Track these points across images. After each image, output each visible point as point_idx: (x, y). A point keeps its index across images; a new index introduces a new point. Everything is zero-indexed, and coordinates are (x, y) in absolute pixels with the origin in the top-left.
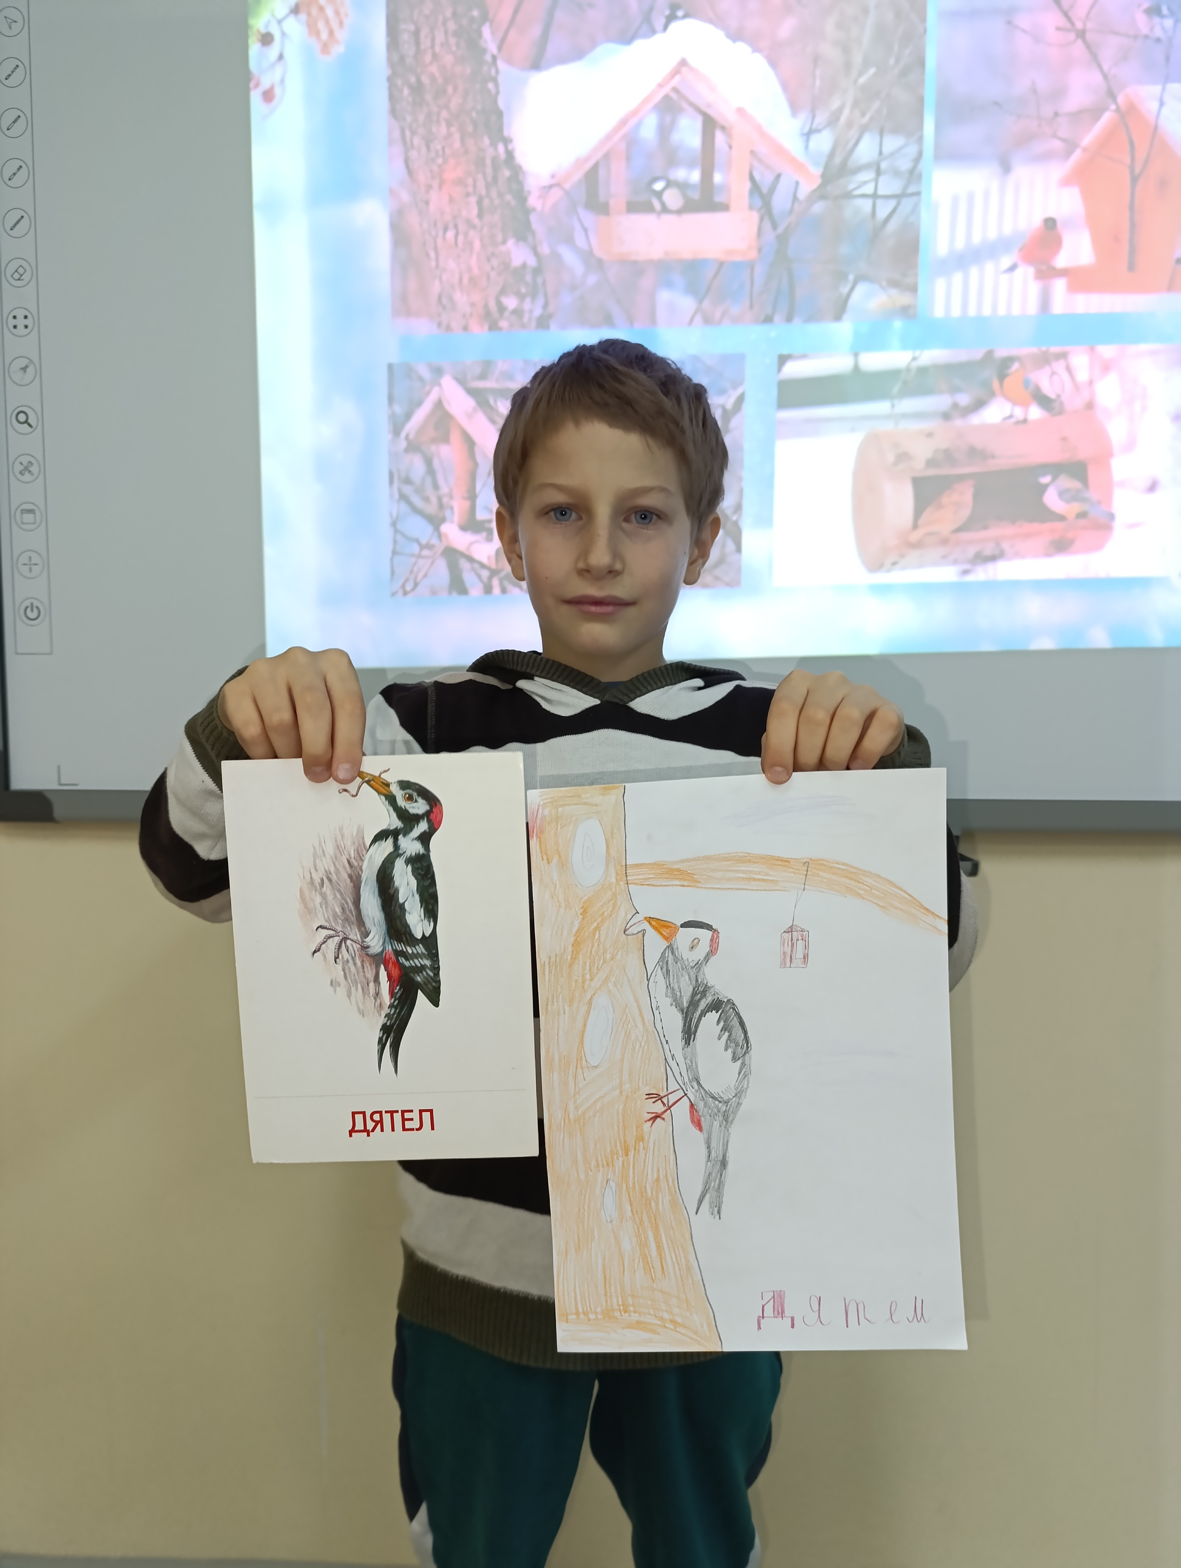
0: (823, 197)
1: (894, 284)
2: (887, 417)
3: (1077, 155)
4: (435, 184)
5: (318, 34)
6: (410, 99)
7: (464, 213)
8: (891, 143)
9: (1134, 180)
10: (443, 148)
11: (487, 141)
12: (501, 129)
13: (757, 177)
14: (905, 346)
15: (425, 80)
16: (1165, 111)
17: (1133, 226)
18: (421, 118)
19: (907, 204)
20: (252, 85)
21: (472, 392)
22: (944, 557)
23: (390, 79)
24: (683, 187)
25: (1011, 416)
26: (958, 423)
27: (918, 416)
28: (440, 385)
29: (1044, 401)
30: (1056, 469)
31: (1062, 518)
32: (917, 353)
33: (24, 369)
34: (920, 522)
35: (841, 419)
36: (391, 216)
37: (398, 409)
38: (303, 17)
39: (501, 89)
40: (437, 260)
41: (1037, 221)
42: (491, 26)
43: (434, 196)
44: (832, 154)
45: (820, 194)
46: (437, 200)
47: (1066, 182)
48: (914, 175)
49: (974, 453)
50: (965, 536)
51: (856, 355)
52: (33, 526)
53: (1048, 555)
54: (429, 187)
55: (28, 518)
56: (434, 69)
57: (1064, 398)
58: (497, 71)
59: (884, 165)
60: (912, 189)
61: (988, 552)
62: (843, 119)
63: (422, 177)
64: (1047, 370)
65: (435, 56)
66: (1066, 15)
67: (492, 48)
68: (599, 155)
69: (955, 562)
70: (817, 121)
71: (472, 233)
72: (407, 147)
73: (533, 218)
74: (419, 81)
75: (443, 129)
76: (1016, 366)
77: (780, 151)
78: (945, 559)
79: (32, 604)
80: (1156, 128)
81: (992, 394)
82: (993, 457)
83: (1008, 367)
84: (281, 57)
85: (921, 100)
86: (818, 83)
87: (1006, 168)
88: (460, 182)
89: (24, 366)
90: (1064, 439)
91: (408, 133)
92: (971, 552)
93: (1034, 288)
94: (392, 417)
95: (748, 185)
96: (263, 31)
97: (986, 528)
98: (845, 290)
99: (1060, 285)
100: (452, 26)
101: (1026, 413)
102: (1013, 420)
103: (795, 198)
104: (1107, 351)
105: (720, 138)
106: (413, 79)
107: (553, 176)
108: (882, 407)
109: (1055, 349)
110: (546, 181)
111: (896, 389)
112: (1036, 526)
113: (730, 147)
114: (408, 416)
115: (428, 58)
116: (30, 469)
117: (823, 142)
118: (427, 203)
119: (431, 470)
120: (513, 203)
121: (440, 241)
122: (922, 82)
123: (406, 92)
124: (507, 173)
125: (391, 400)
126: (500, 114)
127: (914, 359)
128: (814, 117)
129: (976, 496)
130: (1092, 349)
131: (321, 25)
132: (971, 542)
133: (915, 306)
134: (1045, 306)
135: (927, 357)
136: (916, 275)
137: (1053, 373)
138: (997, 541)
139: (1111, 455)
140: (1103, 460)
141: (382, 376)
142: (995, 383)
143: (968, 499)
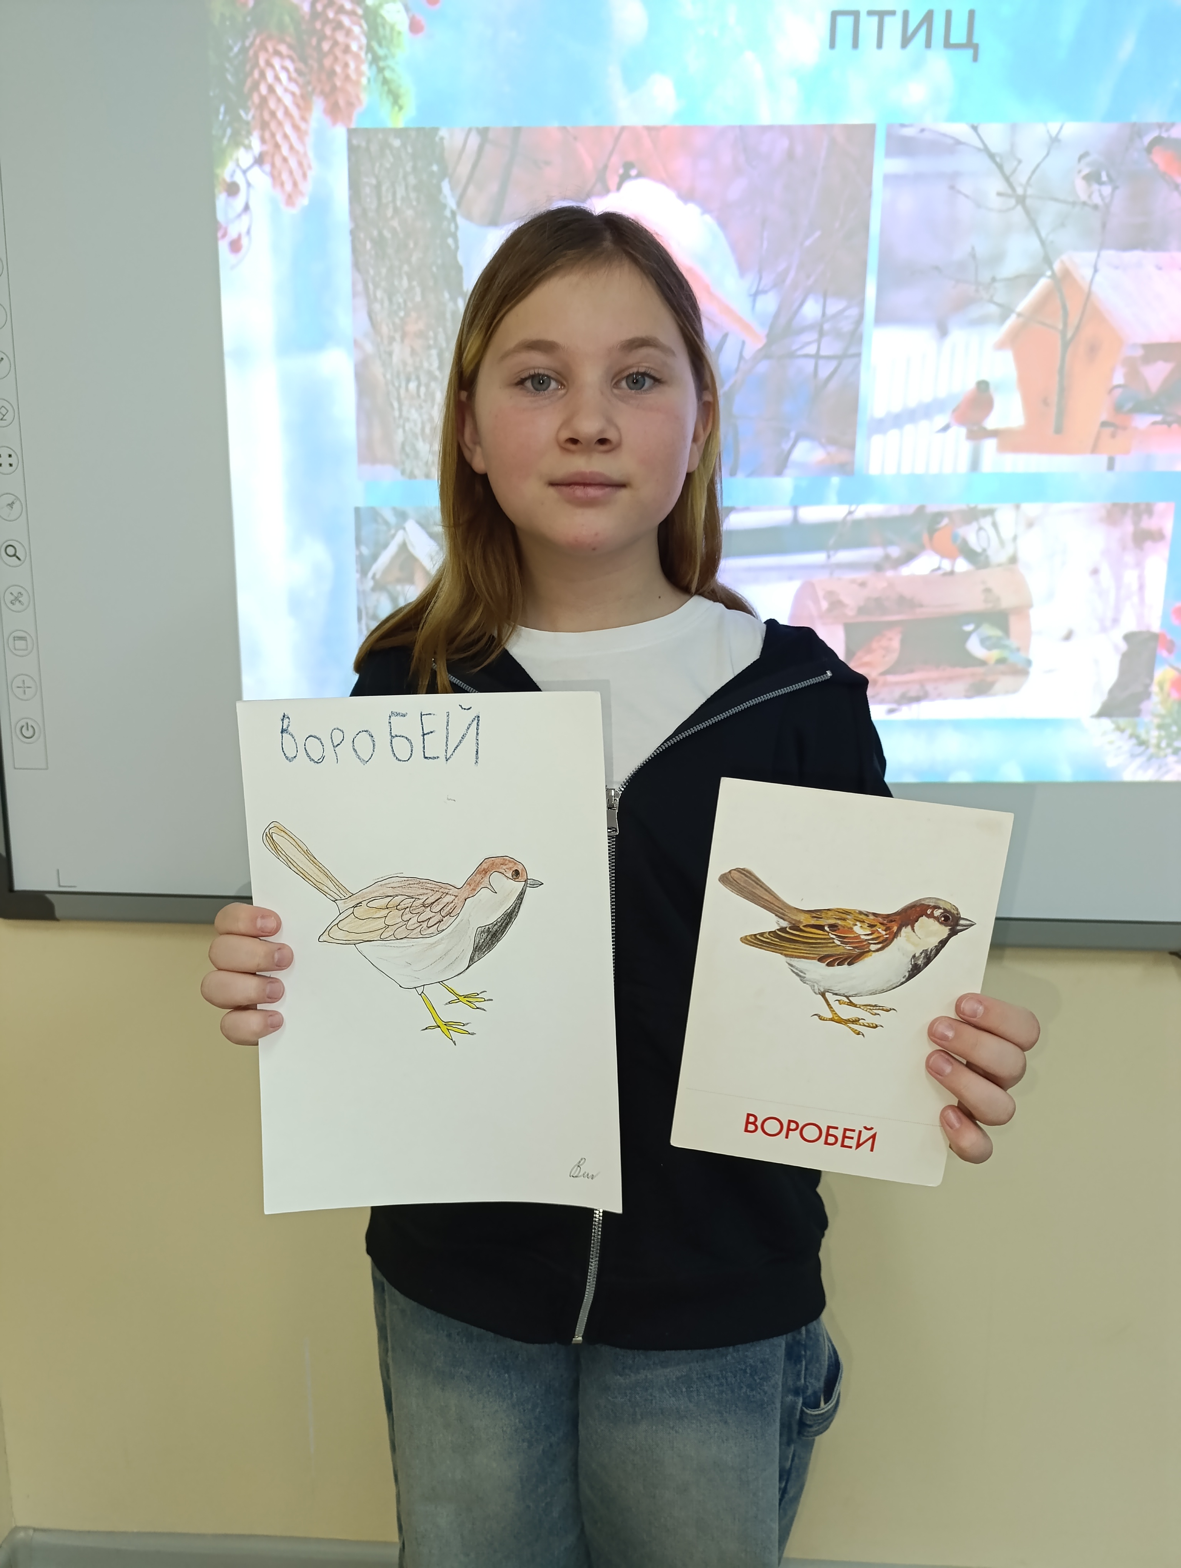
0: (767, 357)
1: (832, 441)
2: (823, 567)
3: (1012, 320)
4: (398, 336)
5: (282, 184)
6: (373, 252)
7: (426, 365)
8: (834, 307)
9: (1066, 345)
10: (405, 302)
11: (447, 295)
12: (460, 284)
14: (841, 501)
15: (387, 234)
16: (1098, 278)
17: (1063, 391)
18: (384, 271)
19: (848, 364)
20: (220, 234)
21: (434, 536)
23: (352, 233)
25: (939, 568)
26: (890, 574)
27: (853, 566)
28: (404, 529)
29: (971, 555)
30: (979, 618)
31: (983, 663)
32: (853, 508)
33: (11, 505)
35: (780, 568)
36: (356, 366)
37: (365, 551)
38: (267, 168)
39: (460, 244)
40: (400, 410)
41: (971, 385)
42: (450, 182)
43: (396, 347)
44: (777, 315)
45: (765, 353)
46: (400, 352)
47: (1001, 346)
48: (855, 337)
49: (905, 602)
50: (891, 678)
51: (795, 508)
52: (25, 653)
53: (968, 696)
54: (392, 339)
55: (20, 644)
56: (395, 223)
57: (990, 552)
58: (457, 227)
59: (826, 327)
60: (852, 351)
61: (913, 693)
62: (788, 281)
63: (385, 330)
64: (975, 526)
65: (396, 210)
66: (1007, 179)
67: (452, 203)
69: (882, 702)
70: (763, 283)
71: (433, 384)
72: (370, 300)
74: (381, 234)
75: (405, 282)
76: (945, 521)
77: (728, 311)
79: (27, 724)
80: (1089, 294)
81: (922, 548)
82: (921, 606)
83: (939, 523)
84: (247, 208)
85: (864, 264)
86: (765, 245)
87: (943, 331)
88: (421, 334)
89: (10, 503)
90: (988, 591)
91: (371, 286)
92: (897, 692)
93: (966, 447)
94: (360, 558)
96: (228, 179)
97: (911, 671)
98: (786, 446)
99: (990, 445)
100: (412, 180)
101: (953, 566)
102: (940, 572)
103: (741, 357)
104: (1031, 509)
106: (375, 233)
108: (819, 557)
109: (982, 506)
111: (832, 542)
112: (959, 671)
114: (375, 557)
115: (390, 212)
116: (20, 599)
117: (769, 303)
118: (390, 354)
121: (402, 391)
122: (866, 246)
123: (369, 245)
125: (358, 542)
127: (850, 513)
128: (760, 279)
129: (903, 642)
130: (1018, 507)
131: (285, 176)
132: (897, 684)
133: (852, 463)
134: (975, 465)
135: (862, 511)
136: (854, 433)
137: (980, 529)
138: (922, 683)
139: (1030, 606)
140: (1023, 610)
141: (349, 520)
142: (925, 537)
143: (896, 644)
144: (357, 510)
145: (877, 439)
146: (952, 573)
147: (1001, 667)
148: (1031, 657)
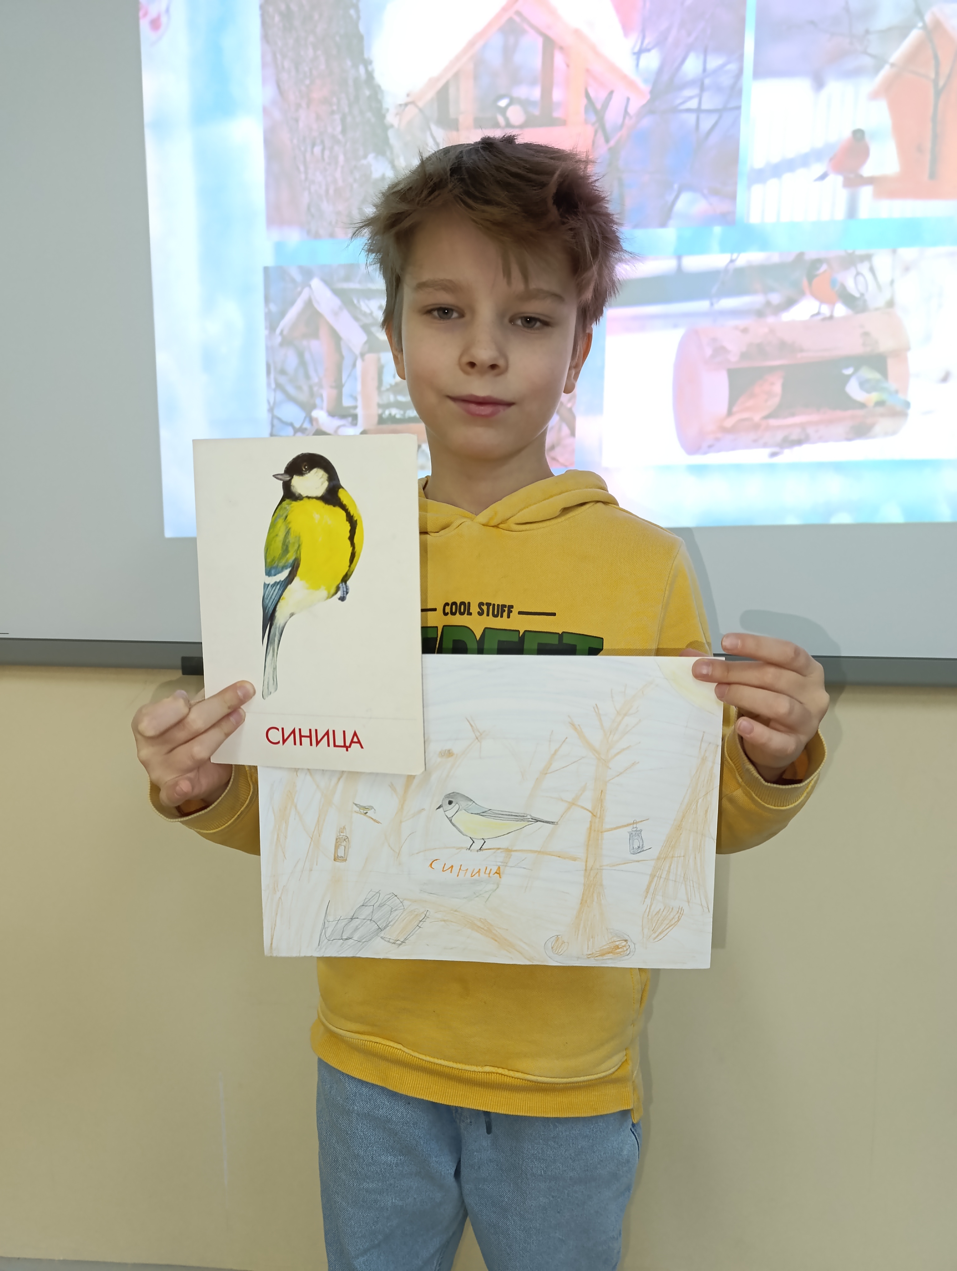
0: (651, 112)
1: (715, 192)
2: (706, 314)
3: (886, 71)
4: (304, 103)
6: (281, 25)
7: (330, 130)
8: (714, 62)
9: (938, 93)
10: (311, 70)
11: (349, 63)
12: (362, 52)
13: (592, 94)
14: (723, 250)
15: (294, 7)
17: (936, 137)
18: (291, 42)
19: (728, 118)
20: (141, 14)
21: (337, 292)
22: (755, 441)
23: (262, 7)
24: (525, 104)
26: (771, 320)
27: (735, 313)
28: (310, 286)
29: (849, 300)
30: (859, 361)
31: (862, 406)
32: (735, 256)
34: (735, 409)
35: (666, 316)
36: (265, 132)
37: (273, 308)
39: (362, 14)
40: (306, 173)
41: (847, 134)
43: (302, 114)
44: (660, 71)
45: (648, 109)
46: (305, 118)
47: (875, 96)
48: (735, 91)
49: (784, 347)
50: (773, 422)
51: (679, 258)
53: (848, 439)
54: (298, 106)
57: (867, 297)
59: (707, 81)
60: (732, 104)
61: (794, 437)
62: (670, 40)
63: (292, 97)
64: (853, 271)
68: (449, 75)
69: (765, 445)
70: (646, 41)
71: (336, 148)
72: (279, 69)
73: (391, 133)
74: (288, 8)
75: (311, 52)
76: (824, 267)
77: (613, 69)
78: (756, 443)
81: (802, 294)
82: (802, 350)
83: (817, 269)
85: (743, 19)
86: (648, 6)
87: (819, 84)
88: (325, 101)
90: (866, 334)
91: (279, 56)
92: (780, 435)
93: (843, 194)
94: (269, 316)
95: (584, 101)
97: (793, 415)
98: (670, 198)
99: (866, 192)
101: (832, 311)
103: (626, 112)
104: (907, 253)
105: (559, 58)
106: (283, 7)
107: (408, 95)
108: (703, 305)
109: (860, 252)
110: (403, 100)
111: (715, 290)
112: (839, 413)
113: (568, 66)
114: (283, 314)
117: (652, 61)
118: (297, 120)
119: (302, 363)
120: (373, 120)
121: (308, 155)
122: (744, 3)
123: (277, 19)
124: (367, 93)
125: (267, 300)
126: (361, 38)
127: (732, 261)
128: (644, 38)
129: (784, 386)
130: (894, 251)
132: (779, 427)
133: (733, 213)
134: (852, 212)
135: (745, 259)
136: (735, 184)
137: (858, 274)
138: (803, 426)
139: (908, 349)
140: (901, 353)
141: (259, 279)
142: (805, 282)
143: (777, 388)
144: (266, 269)
145: (757, 188)
146: (831, 317)
147: (880, 410)
148: (910, 399)
